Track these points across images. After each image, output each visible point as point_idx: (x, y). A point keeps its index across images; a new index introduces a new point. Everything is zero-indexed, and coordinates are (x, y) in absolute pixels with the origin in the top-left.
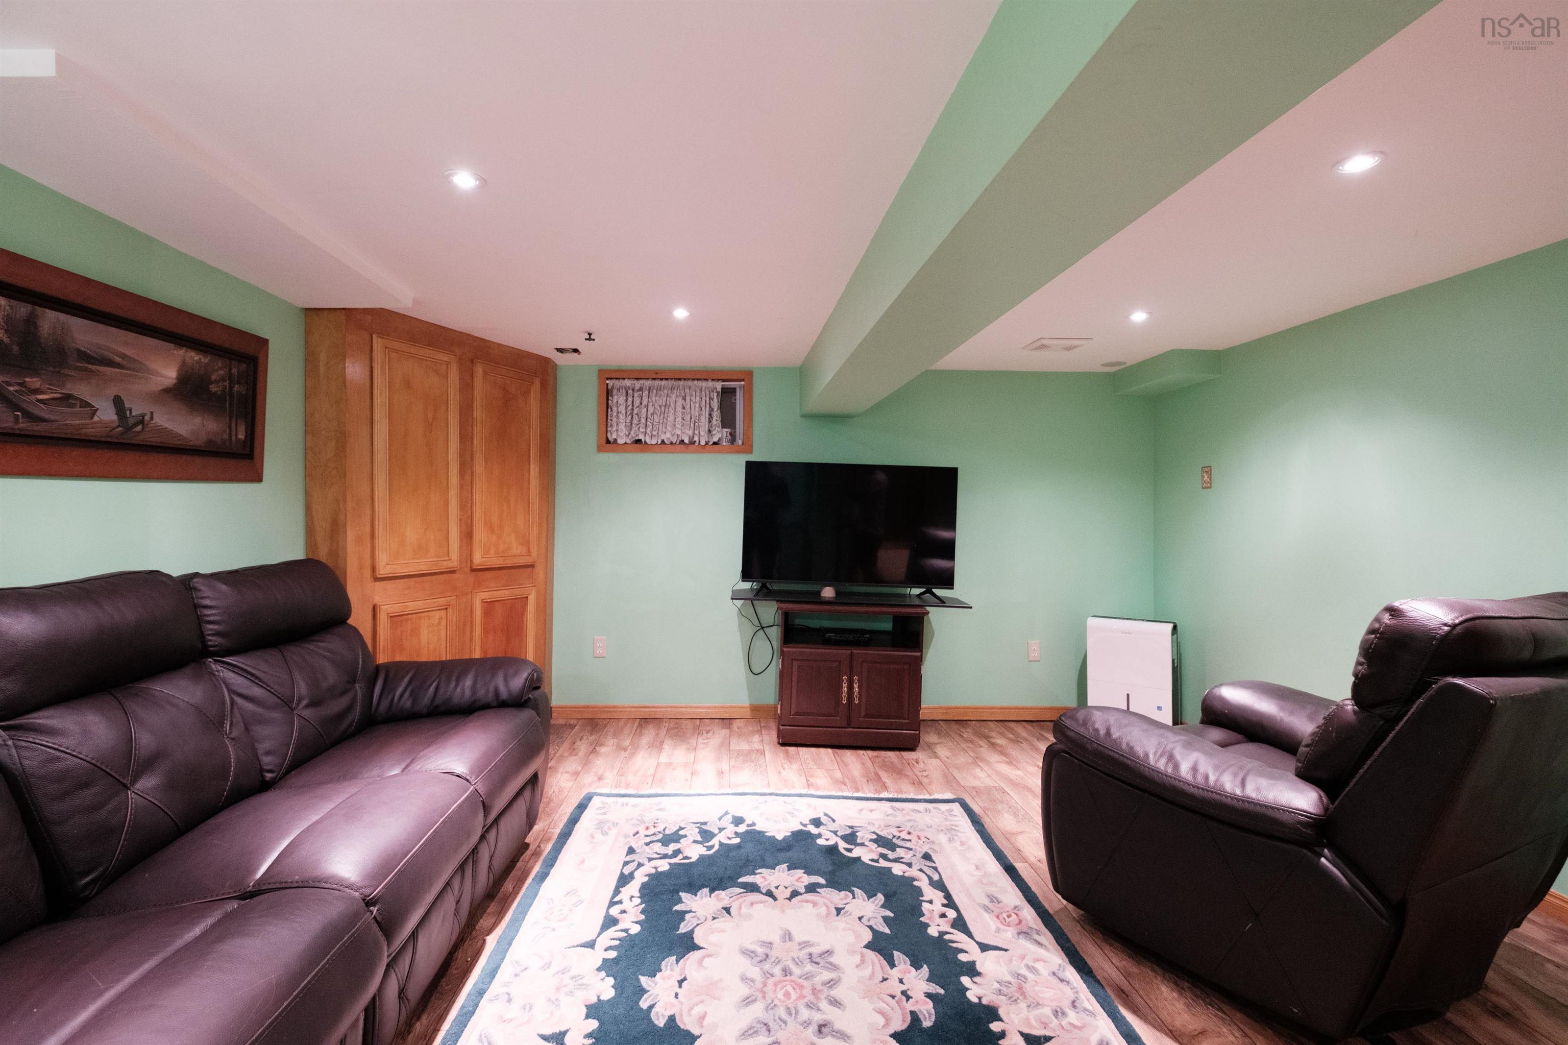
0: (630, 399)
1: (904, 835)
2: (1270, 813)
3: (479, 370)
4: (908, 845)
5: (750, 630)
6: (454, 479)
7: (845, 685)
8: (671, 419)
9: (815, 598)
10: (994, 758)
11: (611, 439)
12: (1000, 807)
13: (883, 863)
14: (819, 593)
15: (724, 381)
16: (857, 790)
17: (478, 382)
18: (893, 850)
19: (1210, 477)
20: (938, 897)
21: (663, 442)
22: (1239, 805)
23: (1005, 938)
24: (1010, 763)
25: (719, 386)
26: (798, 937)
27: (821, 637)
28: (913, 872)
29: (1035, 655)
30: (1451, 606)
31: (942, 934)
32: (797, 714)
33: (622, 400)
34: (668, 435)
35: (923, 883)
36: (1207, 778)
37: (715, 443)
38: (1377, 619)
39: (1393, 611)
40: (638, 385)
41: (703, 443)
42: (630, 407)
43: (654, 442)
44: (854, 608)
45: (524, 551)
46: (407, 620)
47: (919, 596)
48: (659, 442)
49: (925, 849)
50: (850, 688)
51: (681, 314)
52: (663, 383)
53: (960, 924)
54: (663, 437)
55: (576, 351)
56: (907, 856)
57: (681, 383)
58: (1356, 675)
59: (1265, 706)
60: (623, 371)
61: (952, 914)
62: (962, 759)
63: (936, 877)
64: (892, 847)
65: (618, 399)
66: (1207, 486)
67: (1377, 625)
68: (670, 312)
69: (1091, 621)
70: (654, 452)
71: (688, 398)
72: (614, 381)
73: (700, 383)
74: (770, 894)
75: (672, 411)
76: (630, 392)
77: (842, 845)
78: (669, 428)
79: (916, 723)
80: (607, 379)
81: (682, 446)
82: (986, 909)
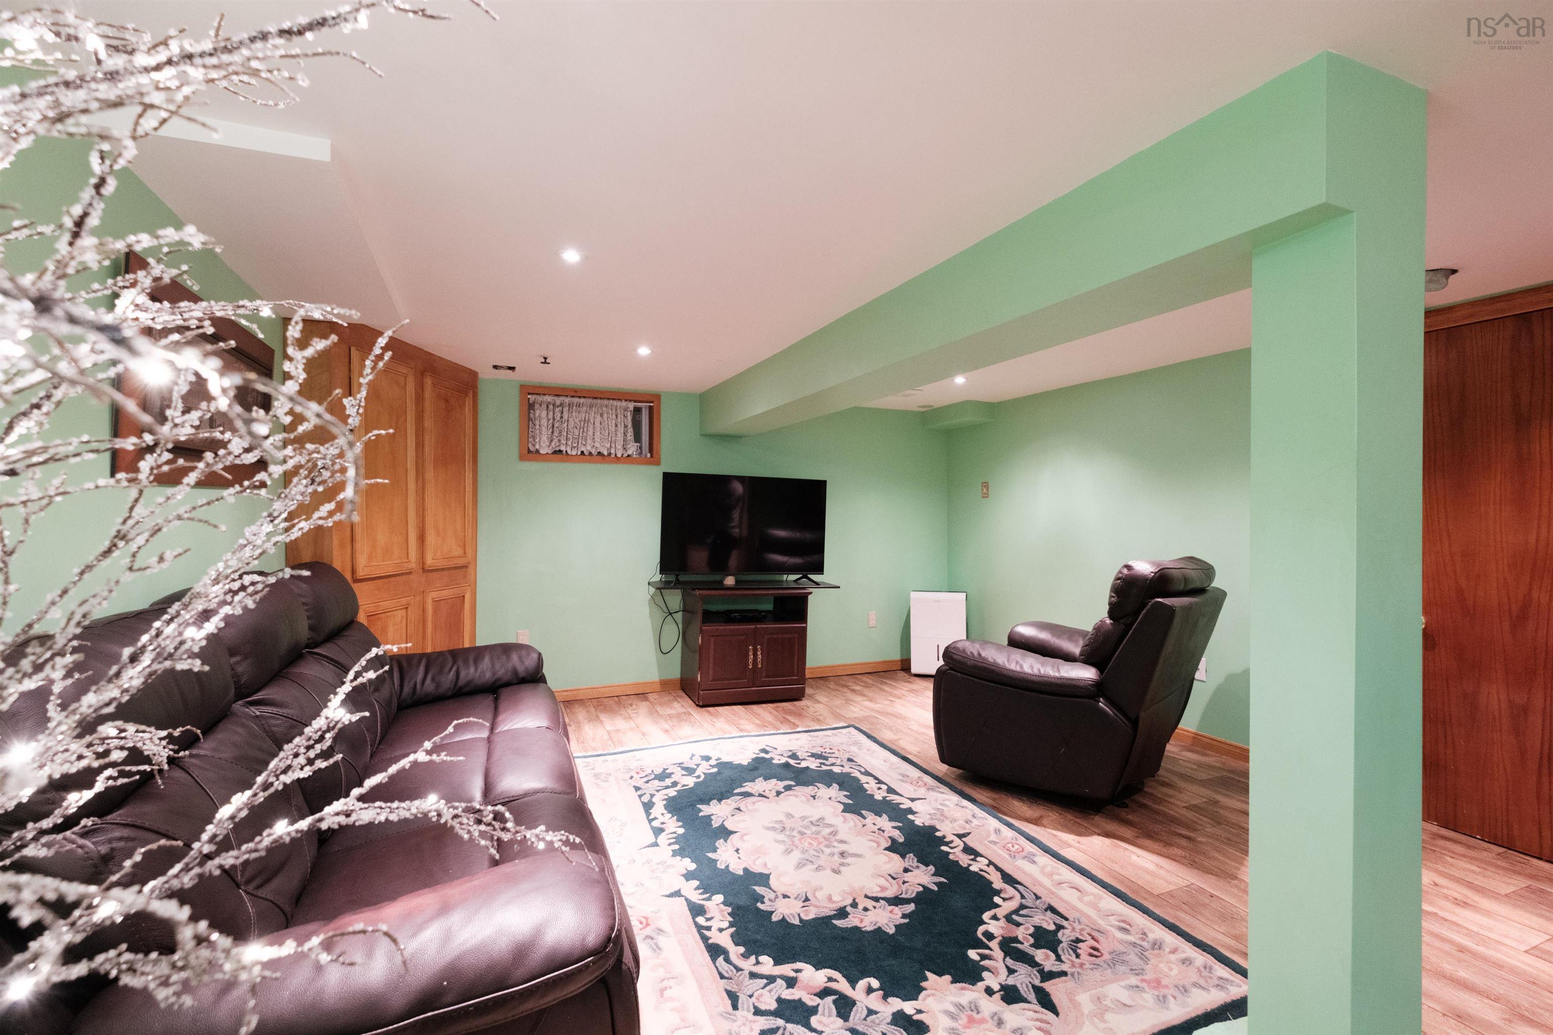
0: (551, 413)
1: (828, 750)
2: (1074, 683)
3: (428, 381)
4: (834, 755)
5: (660, 615)
6: (412, 486)
7: (751, 653)
8: (591, 433)
9: (720, 585)
10: (859, 699)
11: (531, 448)
12: (879, 727)
13: (824, 768)
14: (721, 582)
15: (635, 401)
16: (778, 729)
17: (428, 394)
18: (827, 760)
19: (988, 490)
20: (870, 779)
21: (582, 452)
22: (1059, 681)
23: (921, 792)
24: (871, 700)
25: (631, 406)
26: (798, 815)
27: (728, 617)
28: (847, 769)
29: (873, 623)
30: (1153, 563)
31: (884, 798)
32: (714, 680)
33: (544, 413)
34: (589, 448)
35: (857, 774)
36: (1039, 670)
37: (629, 456)
38: (1120, 572)
39: (1128, 567)
40: (558, 401)
41: (619, 455)
42: (551, 421)
43: (574, 453)
44: (747, 592)
45: (462, 552)
46: (378, 619)
47: (796, 581)
48: (579, 453)
49: (847, 756)
50: (755, 655)
51: (644, 351)
52: (582, 400)
53: (891, 790)
54: (583, 449)
55: (512, 369)
56: (838, 762)
57: (599, 401)
58: (1110, 604)
59: (1043, 636)
60: (544, 388)
61: (884, 787)
62: (838, 702)
63: (863, 770)
64: (826, 758)
65: (541, 413)
66: (986, 496)
67: (1121, 575)
68: (635, 350)
69: (914, 595)
70: (574, 462)
71: (605, 416)
72: (535, 396)
73: (615, 403)
74: (761, 795)
75: (591, 426)
76: (551, 407)
77: (792, 762)
78: (589, 441)
79: (802, 680)
80: (529, 394)
81: (600, 458)
82: (903, 781)
